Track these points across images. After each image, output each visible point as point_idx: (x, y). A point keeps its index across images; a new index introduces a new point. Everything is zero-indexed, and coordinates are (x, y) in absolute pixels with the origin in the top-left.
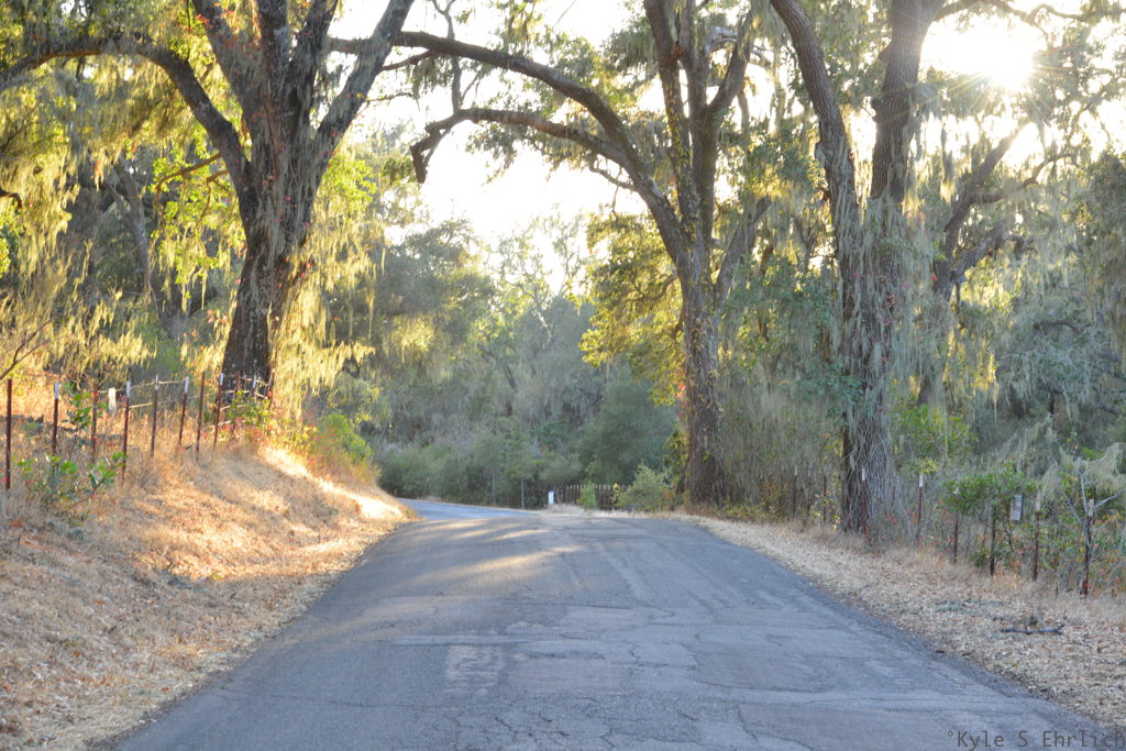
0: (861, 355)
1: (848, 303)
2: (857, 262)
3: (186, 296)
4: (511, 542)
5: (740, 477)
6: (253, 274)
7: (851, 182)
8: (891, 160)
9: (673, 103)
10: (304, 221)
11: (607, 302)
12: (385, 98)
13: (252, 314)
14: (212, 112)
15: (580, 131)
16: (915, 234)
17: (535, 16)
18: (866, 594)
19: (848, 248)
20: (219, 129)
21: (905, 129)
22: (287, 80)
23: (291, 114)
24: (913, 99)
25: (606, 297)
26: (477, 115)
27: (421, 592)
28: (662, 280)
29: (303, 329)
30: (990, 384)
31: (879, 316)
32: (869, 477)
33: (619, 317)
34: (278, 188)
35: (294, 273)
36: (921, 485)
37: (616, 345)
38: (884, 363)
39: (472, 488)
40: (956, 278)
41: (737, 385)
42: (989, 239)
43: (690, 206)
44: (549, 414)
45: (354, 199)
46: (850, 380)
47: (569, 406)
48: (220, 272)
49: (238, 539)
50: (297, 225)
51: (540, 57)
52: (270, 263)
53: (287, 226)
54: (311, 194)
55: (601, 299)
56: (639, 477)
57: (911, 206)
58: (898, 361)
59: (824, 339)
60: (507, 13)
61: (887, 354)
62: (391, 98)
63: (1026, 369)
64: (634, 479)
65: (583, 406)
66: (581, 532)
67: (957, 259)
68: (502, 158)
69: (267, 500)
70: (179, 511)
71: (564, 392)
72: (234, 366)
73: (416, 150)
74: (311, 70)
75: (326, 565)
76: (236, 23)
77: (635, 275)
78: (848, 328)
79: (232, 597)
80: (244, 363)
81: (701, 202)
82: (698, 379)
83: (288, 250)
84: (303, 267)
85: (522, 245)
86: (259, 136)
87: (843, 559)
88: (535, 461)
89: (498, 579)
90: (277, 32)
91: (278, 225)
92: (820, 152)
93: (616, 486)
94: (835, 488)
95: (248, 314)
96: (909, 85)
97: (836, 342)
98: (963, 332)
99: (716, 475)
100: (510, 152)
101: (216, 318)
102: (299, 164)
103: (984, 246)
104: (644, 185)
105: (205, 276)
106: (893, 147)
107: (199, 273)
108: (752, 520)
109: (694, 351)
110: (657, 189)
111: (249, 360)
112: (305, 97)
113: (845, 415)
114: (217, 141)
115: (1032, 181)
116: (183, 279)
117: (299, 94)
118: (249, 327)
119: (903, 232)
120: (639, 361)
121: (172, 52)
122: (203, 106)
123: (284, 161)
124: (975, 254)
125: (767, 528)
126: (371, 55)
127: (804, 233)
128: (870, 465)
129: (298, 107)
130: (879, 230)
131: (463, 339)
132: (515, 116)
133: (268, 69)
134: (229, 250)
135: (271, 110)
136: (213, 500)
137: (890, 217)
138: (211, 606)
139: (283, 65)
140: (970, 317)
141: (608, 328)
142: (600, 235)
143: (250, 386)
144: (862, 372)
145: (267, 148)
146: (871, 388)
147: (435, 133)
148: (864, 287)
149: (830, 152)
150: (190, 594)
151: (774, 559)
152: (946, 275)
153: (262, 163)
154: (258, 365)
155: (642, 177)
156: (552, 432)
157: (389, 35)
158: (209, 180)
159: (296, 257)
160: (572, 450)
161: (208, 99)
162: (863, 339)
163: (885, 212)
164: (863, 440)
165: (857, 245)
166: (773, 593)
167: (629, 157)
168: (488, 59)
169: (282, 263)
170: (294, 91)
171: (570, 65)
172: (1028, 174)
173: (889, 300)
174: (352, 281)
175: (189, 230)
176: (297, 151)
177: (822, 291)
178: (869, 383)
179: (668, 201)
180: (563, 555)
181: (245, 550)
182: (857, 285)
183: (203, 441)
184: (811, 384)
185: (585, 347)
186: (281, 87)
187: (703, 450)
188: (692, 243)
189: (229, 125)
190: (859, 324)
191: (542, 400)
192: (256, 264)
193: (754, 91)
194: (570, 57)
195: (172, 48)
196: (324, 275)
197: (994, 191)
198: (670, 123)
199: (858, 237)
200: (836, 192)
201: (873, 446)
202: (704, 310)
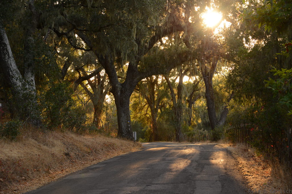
0: (177, 119)
1: (175, 113)
7: (175, 98)
20: (89, 93)
32: (179, 134)
43: (151, 98)
59: (173, 118)
61: (180, 119)
67: (193, 99)
82: (154, 123)
83: (101, 109)
94: (175, 136)
96: (181, 85)
99: (157, 137)
103: (197, 97)
109: (153, 119)
113: (176, 127)
119: (182, 104)
130: (179, 104)
148: (177, 111)
152: (191, 103)
173: (180, 112)
178: (178, 123)
179: (148, 98)
184: (171, 123)
190: (177, 115)
197: (198, 89)
199: (176, 105)
200: (173, 99)
201: (179, 131)
202: (154, 113)
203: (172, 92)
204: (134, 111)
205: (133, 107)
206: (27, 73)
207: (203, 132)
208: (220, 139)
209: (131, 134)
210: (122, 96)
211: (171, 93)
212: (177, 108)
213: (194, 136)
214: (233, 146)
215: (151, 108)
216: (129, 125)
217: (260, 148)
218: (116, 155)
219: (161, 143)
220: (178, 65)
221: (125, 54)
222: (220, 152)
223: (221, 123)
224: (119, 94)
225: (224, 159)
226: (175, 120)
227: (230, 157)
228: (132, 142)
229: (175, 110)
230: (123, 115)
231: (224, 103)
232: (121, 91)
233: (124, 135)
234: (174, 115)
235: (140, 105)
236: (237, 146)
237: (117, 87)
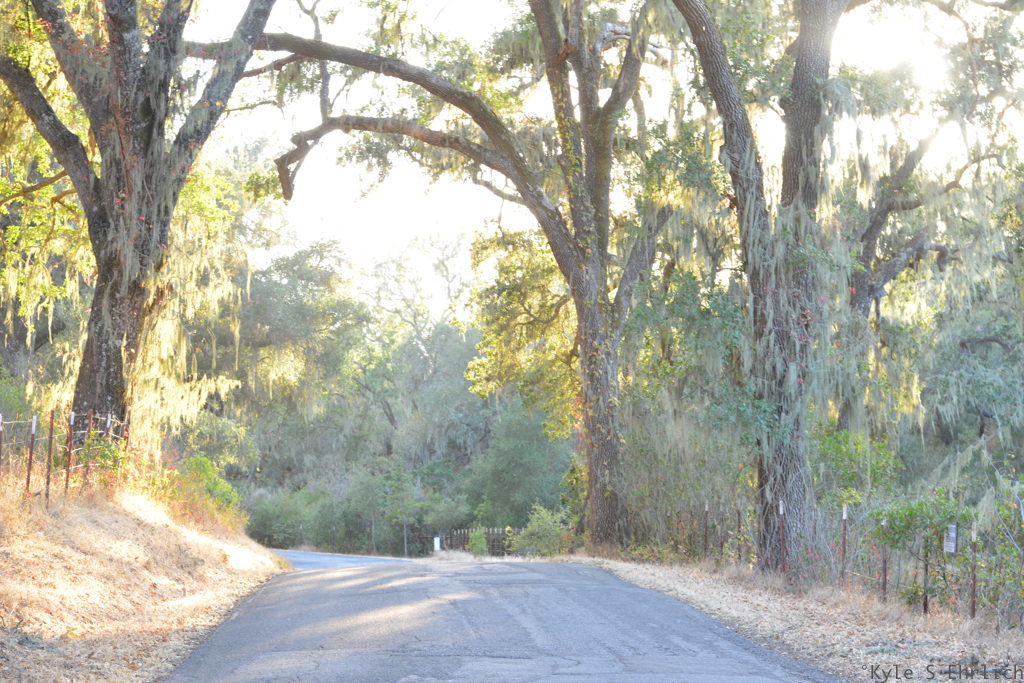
0: (775, 377)
1: (760, 320)
2: (768, 275)
3: (31, 328)
4: (396, 590)
5: (646, 515)
6: (105, 302)
7: (760, 188)
8: (802, 163)
9: (562, 108)
10: (161, 242)
11: (494, 327)
12: (247, 107)
13: (104, 346)
14: (57, 125)
15: (462, 140)
16: (830, 243)
17: (409, 15)
18: (789, 637)
19: (758, 260)
20: (64, 143)
21: (817, 129)
22: (139, 88)
23: (143, 125)
24: (825, 97)
25: (493, 322)
26: (349, 124)
27: (300, 645)
28: (554, 302)
29: (162, 361)
30: (916, 408)
31: (793, 333)
32: (787, 509)
33: (507, 343)
34: (131, 207)
35: (150, 300)
36: (845, 517)
37: (505, 374)
38: (800, 385)
39: (350, 534)
40: (874, 292)
41: (640, 414)
42: (910, 249)
43: (584, 219)
44: (432, 452)
45: (214, 219)
46: (764, 404)
47: (454, 442)
48: (68, 302)
49: (92, 592)
50: (152, 246)
51: (415, 59)
52: (124, 290)
53: (142, 248)
54: (167, 212)
55: (488, 323)
56: (533, 518)
57: (826, 212)
58: (815, 382)
59: (734, 360)
60: (378, 12)
61: (803, 375)
62: (253, 107)
63: (953, 390)
64: (528, 520)
65: (469, 442)
66: (473, 578)
67: (876, 271)
68: (377, 170)
69: (126, 549)
70: (28, 564)
71: (448, 428)
72: (85, 403)
73: (282, 163)
74: (165, 76)
75: (193, 620)
76: (80, 26)
77: (525, 295)
78: (760, 347)
79: (90, 656)
80: (97, 401)
81: (596, 215)
82: (596, 409)
83: (143, 276)
84: (160, 294)
85: (400, 267)
86: (109, 149)
87: (762, 600)
88: (418, 505)
89: (383, 630)
90: (127, 36)
91: (132, 248)
92: (725, 155)
93: (508, 528)
94: (750, 523)
95: (100, 347)
96: (819, 81)
97: (747, 363)
98: (884, 351)
99: (619, 512)
100: (384, 163)
101: (64, 352)
102: (154, 181)
103: (904, 256)
104: (533, 196)
105: (51, 307)
106: (804, 148)
107: (44, 304)
108: (660, 560)
109: (591, 377)
110: (547, 201)
111: (102, 397)
112: (159, 107)
113: (759, 443)
114: (62, 156)
115: (955, 184)
116: (27, 311)
117: (153, 103)
118: (101, 360)
119: (818, 242)
120: (531, 391)
121: (11, 60)
122: (46, 118)
123: (137, 177)
124: (895, 265)
125: (676, 570)
126: (230, 60)
127: (710, 245)
128: (788, 497)
129: (150, 119)
130: (791, 239)
131: (337, 371)
132: (389, 124)
133: (118, 76)
134: (77, 278)
135: (122, 121)
136: (67, 551)
137: (803, 226)
138: (66, 666)
139: (134, 71)
140: (891, 335)
141: (497, 354)
142: (485, 253)
143: (103, 426)
144: (777, 394)
145: (118, 163)
146: (787, 413)
147: (303, 143)
148: (776, 302)
149: (736, 156)
150: (42, 655)
151: (686, 602)
152: (864, 290)
153: (113, 180)
154: (111, 402)
155: (531, 189)
156: (437, 471)
157: (250, 37)
158: (54, 200)
159: (152, 282)
160: (459, 491)
161: (52, 111)
162: (777, 359)
163: (798, 220)
164: (779, 470)
165: (767, 257)
166: (687, 638)
167: (516, 167)
168: (359, 62)
169: (137, 289)
170: (148, 100)
171: (448, 68)
172: (950, 178)
173: (804, 316)
174: (215, 307)
175: (32, 256)
176: (152, 166)
177: (730, 307)
178: (785, 407)
179: (559, 214)
180: (454, 603)
181: (101, 605)
182: (769, 300)
183: (52, 486)
184: (721, 410)
185: (471, 376)
186: (133, 96)
187: (605, 485)
188: (586, 259)
189: (76, 138)
190: (772, 342)
191: (424, 436)
192: (108, 291)
193: (650, 92)
194: (448, 60)
195: (10, 55)
196: (182, 301)
197: (914, 196)
198: (560, 128)
199: (768, 248)
200: (745, 200)
201: (792, 477)
211: (728, 146)
212: (779, 283)
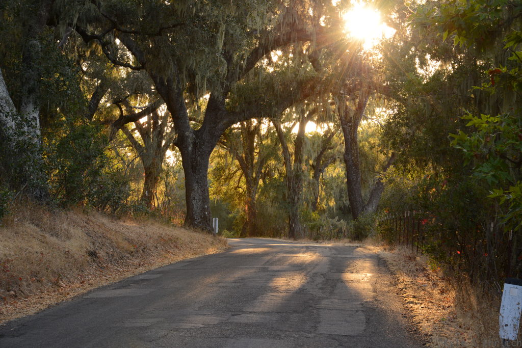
0: (292, 199)
1: (289, 187)
2: (291, 178)
7: (290, 160)
31: (296, 190)
32: (295, 226)
40: (321, 171)
43: (248, 159)
46: (290, 204)
57: (303, 165)
58: (301, 200)
59: (284, 195)
67: (322, 164)
94: (287, 229)
99: (256, 228)
103: (330, 161)
106: (299, 152)
112: (161, 138)
113: (289, 212)
119: (302, 171)
124: (327, 164)
125: (272, 238)
128: (295, 223)
129: (160, 142)
130: (296, 171)
137: (299, 168)
141: (216, 187)
146: (295, 206)
149: (285, 154)
162: (293, 195)
164: (293, 218)
173: (299, 186)
177: (284, 185)
179: (242, 158)
188: (248, 168)
189: (139, 143)
190: (292, 192)
199: (291, 172)
200: (287, 163)
201: (296, 219)
202: (252, 185)
203: (285, 149)
204: (216, 181)
205: (214, 174)
206: (25, 104)
207: (338, 223)
208: (366, 236)
209: (208, 222)
210: (195, 153)
211: (283, 152)
212: (294, 179)
213: (321, 230)
214: (390, 250)
215: (247, 177)
216: (206, 206)
217: (438, 254)
218: (180, 258)
219: (261, 240)
220: (297, 101)
221: (203, 77)
222: (365, 260)
223: (371, 209)
224: (190, 149)
225: (373, 273)
226: (288, 200)
227: (384, 269)
228: (211, 235)
229: (289, 182)
230: (196, 187)
231: (377, 172)
232: (195, 145)
233: (196, 222)
234: (286, 192)
235: (227, 171)
236: (396, 251)
237: (188, 137)
